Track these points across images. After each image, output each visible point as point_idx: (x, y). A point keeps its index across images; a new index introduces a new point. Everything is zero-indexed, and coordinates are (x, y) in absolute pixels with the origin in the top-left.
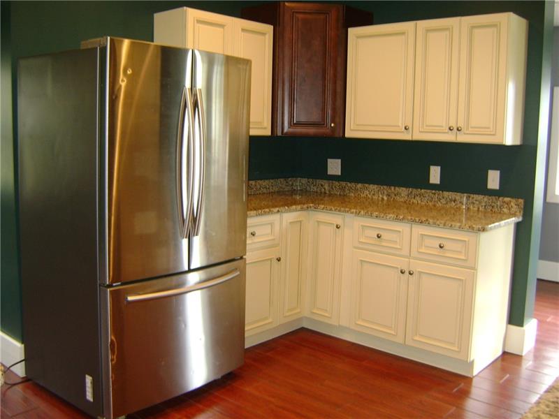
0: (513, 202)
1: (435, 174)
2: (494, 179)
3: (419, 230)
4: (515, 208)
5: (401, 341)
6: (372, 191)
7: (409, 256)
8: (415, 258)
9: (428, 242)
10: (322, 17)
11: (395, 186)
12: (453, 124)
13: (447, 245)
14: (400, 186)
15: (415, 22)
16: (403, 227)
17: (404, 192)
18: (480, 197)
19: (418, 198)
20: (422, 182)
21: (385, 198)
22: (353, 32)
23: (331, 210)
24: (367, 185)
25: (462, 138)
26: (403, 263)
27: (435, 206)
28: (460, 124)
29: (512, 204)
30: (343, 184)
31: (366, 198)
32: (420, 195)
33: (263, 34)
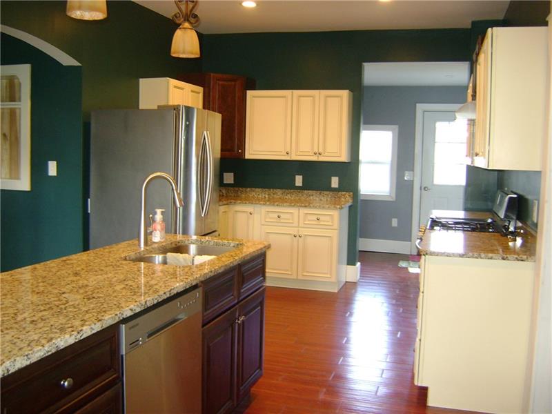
0: (347, 194)
1: (299, 180)
2: (335, 182)
3: (304, 211)
4: (348, 198)
5: (295, 277)
6: (257, 193)
7: (298, 227)
8: (301, 227)
9: (310, 217)
10: (233, 83)
11: (273, 188)
12: (316, 150)
13: (322, 218)
14: (276, 188)
15: (291, 91)
16: (294, 210)
17: (279, 192)
18: (328, 192)
19: (289, 195)
20: (291, 186)
21: (267, 196)
22: (250, 93)
23: (246, 203)
24: (254, 189)
25: (322, 159)
26: (294, 231)
27: (299, 199)
28: (321, 151)
29: (347, 195)
30: (236, 189)
31: (253, 197)
32: (290, 193)
33: (199, 93)
